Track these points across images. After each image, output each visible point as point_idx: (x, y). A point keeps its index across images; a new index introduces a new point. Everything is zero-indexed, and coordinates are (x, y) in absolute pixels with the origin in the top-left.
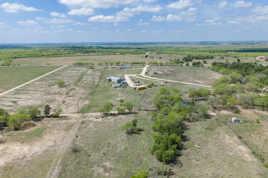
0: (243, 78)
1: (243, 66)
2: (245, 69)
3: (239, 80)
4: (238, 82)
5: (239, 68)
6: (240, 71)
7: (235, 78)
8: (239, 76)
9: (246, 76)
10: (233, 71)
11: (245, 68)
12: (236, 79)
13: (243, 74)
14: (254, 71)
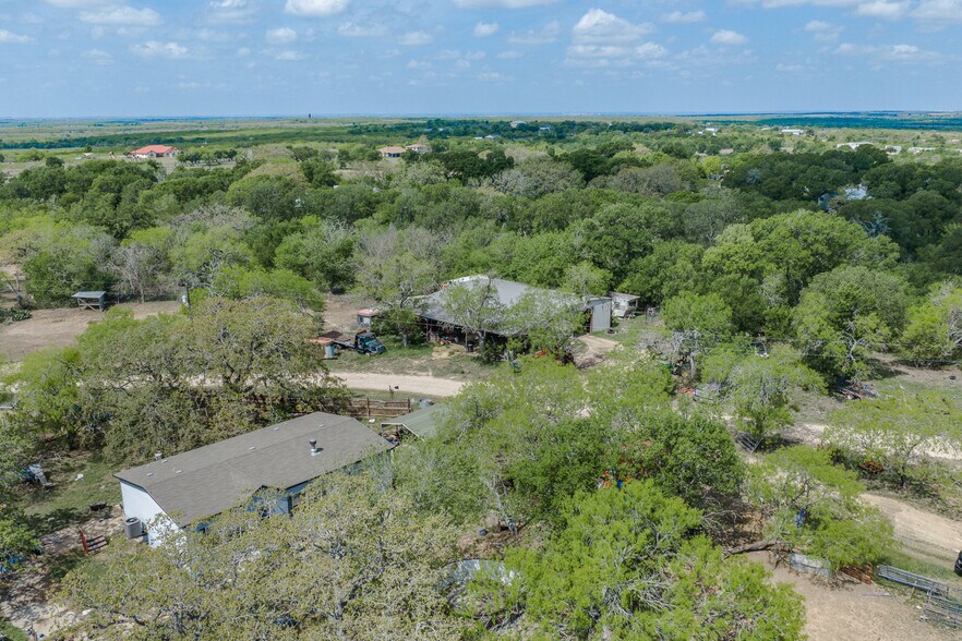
0: (119, 253)
1: (90, 182)
2: (110, 196)
3: (92, 270)
4: (87, 287)
5: (70, 195)
6: (76, 208)
7: (57, 262)
8: (85, 243)
9: (137, 235)
10: (32, 213)
11: (104, 188)
12: (71, 268)
13: (111, 226)
14: (172, 198)
